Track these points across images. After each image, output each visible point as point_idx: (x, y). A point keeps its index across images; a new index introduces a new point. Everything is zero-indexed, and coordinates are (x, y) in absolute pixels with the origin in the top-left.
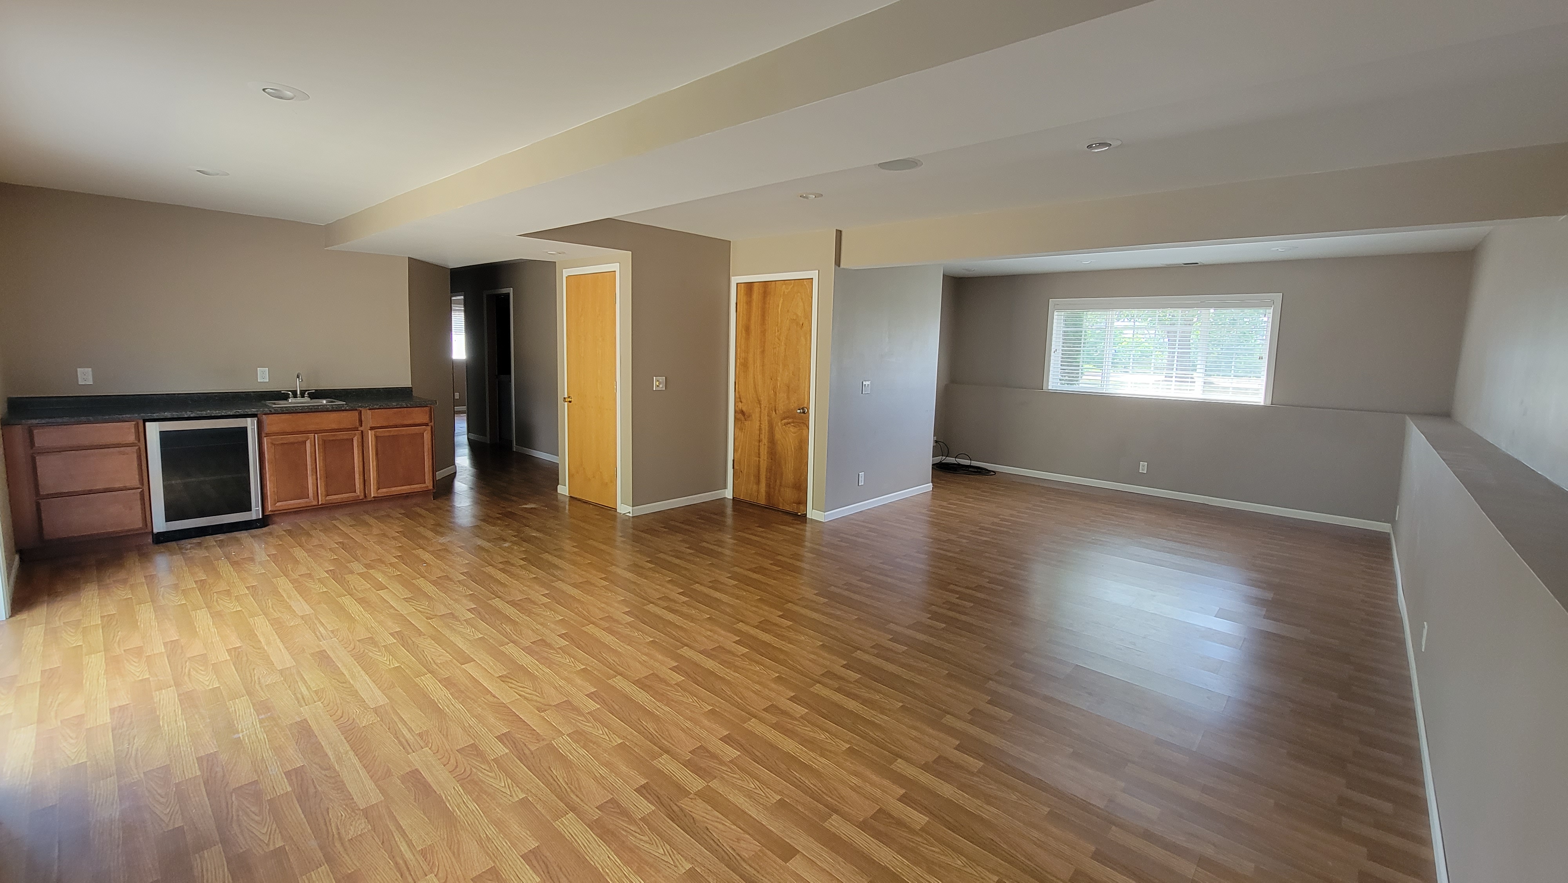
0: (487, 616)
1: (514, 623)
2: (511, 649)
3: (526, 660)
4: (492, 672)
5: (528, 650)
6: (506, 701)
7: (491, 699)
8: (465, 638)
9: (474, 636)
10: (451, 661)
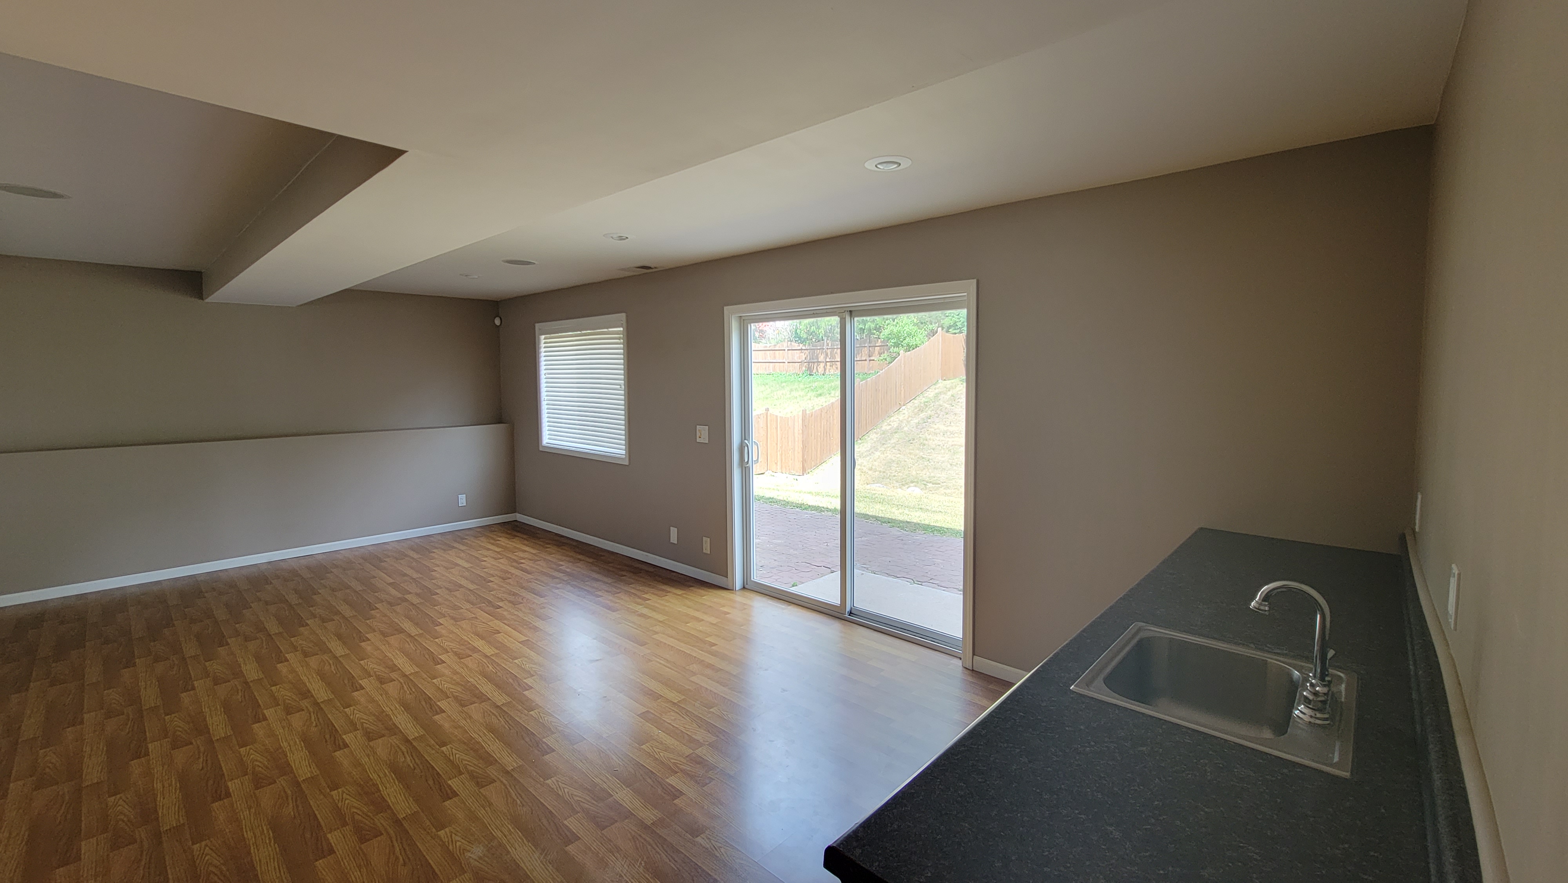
0: (511, 680)
1: (485, 675)
2: (489, 651)
3: (479, 644)
4: (505, 636)
5: (475, 650)
6: (496, 621)
7: (505, 622)
8: (530, 659)
9: (522, 661)
10: (537, 642)
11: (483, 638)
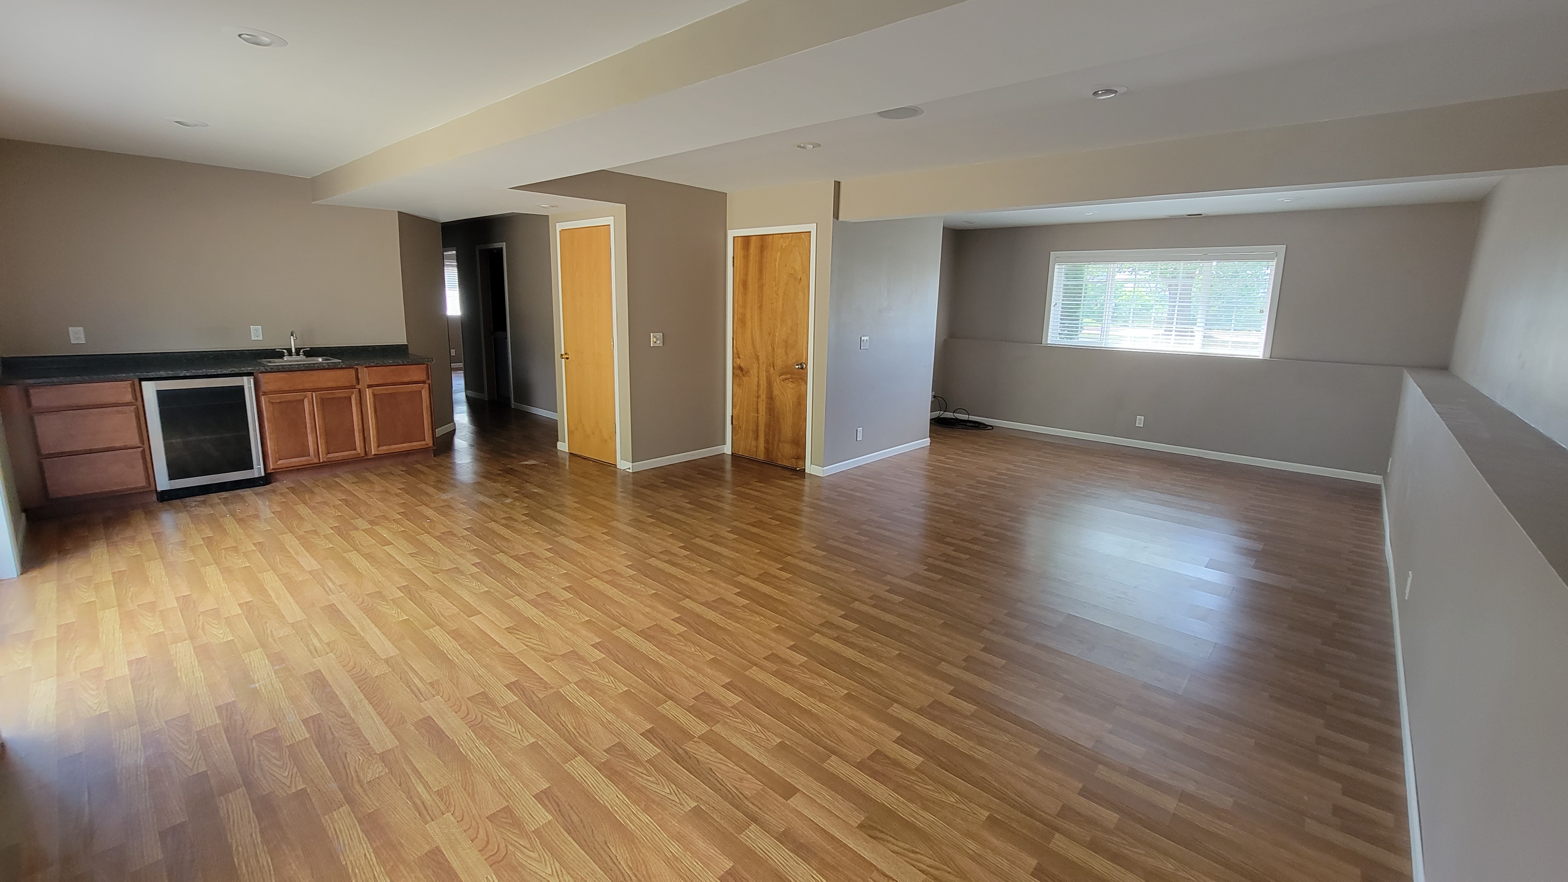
0: (492, 571)
1: (518, 576)
2: (516, 602)
3: (532, 613)
4: (499, 624)
5: (533, 603)
6: (513, 651)
7: (500, 650)
8: (471, 591)
9: (480, 589)
10: (458, 613)
11: (527, 619)
